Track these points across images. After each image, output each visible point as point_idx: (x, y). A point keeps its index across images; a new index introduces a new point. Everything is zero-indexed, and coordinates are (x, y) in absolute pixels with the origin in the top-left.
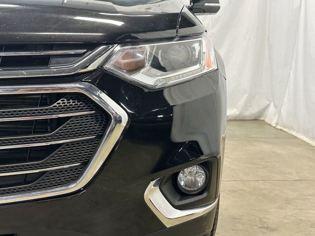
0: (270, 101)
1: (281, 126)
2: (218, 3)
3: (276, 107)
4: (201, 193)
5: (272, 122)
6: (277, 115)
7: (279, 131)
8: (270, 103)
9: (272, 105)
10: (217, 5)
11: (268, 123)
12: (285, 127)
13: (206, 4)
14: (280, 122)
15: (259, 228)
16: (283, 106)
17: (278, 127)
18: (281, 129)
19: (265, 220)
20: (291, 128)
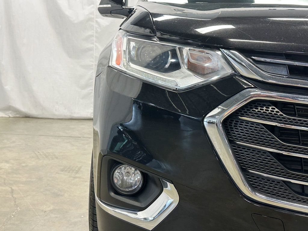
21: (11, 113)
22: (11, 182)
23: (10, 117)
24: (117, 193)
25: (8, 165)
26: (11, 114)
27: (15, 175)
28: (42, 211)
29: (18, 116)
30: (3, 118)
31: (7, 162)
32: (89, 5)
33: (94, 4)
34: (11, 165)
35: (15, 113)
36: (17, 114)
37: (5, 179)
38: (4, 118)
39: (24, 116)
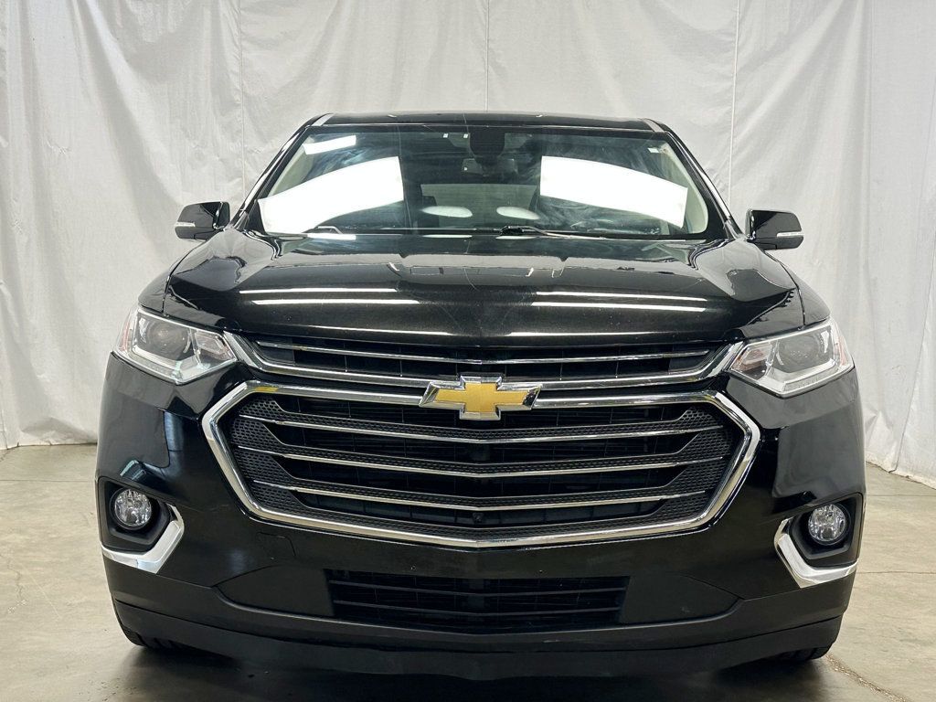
0: (876, 412)
1: (906, 469)
2: (800, 230)
3: (890, 424)
4: (840, 545)
5: (883, 460)
6: (895, 444)
7: (903, 481)
8: (874, 415)
9: (880, 420)
10: (797, 234)
11: (874, 463)
12: (915, 472)
13: (779, 235)
14: (903, 461)
15: (901, 641)
16: (909, 424)
17: (899, 472)
18: (908, 477)
19: (909, 631)
20: (932, 474)
21: (53, 436)
22: (21, 564)
23: (51, 445)
24: (120, 530)
25: (22, 537)
26: (52, 438)
27: (30, 554)
28: (65, 604)
29: (69, 441)
30: (33, 448)
31: (21, 532)
32: (231, 179)
33: (241, 177)
34: (27, 538)
35: (63, 436)
36: (69, 437)
37: (9, 560)
38: (38, 448)
39: (84, 442)
